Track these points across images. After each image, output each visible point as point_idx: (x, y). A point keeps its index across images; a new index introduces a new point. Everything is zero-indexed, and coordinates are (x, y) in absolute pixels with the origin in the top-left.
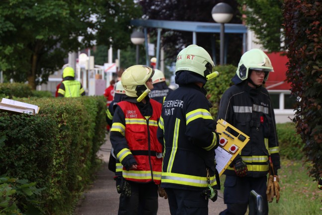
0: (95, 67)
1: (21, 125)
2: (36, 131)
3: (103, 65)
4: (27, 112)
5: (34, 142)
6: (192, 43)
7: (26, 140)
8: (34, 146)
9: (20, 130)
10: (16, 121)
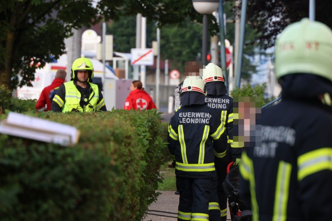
0: (114, 56)
1: (46, 163)
2: (76, 176)
3: (128, 51)
4: (59, 140)
5: (71, 195)
6: (307, 15)
7: (58, 194)
8: (72, 203)
9: (46, 173)
10: (37, 157)
